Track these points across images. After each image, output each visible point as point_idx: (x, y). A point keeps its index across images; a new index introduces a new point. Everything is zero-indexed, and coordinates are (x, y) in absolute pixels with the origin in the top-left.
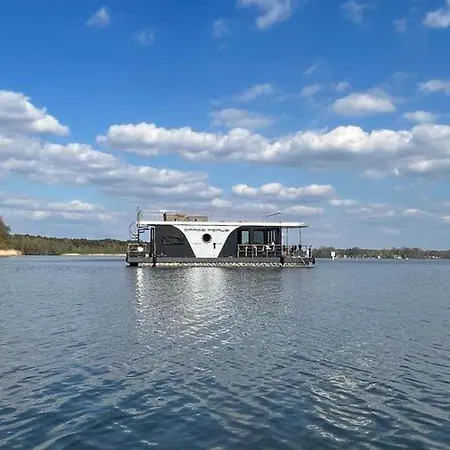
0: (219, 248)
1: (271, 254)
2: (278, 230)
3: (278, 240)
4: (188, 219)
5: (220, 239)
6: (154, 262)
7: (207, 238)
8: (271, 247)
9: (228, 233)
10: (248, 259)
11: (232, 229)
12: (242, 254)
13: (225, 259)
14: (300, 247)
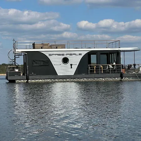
0: (75, 67)
1: (113, 71)
2: (118, 53)
3: (118, 61)
4: (51, 47)
5: (75, 61)
6: (27, 79)
7: (65, 60)
8: (113, 66)
9: (81, 57)
10: (97, 75)
11: (84, 53)
12: (92, 72)
13: (79, 76)
14: (135, 65)
